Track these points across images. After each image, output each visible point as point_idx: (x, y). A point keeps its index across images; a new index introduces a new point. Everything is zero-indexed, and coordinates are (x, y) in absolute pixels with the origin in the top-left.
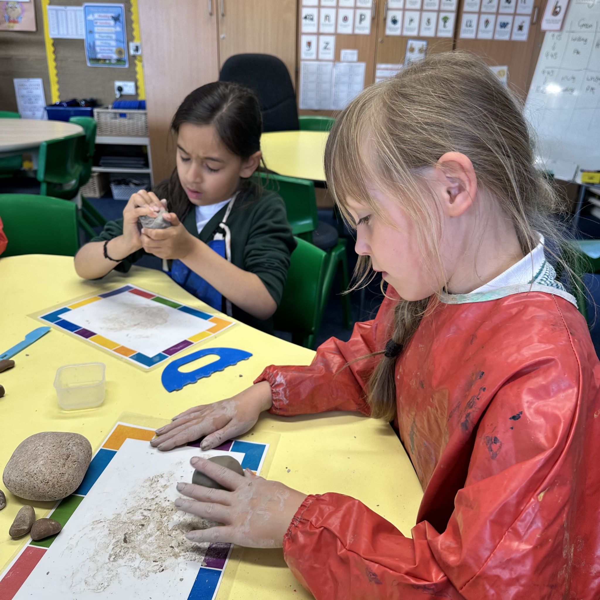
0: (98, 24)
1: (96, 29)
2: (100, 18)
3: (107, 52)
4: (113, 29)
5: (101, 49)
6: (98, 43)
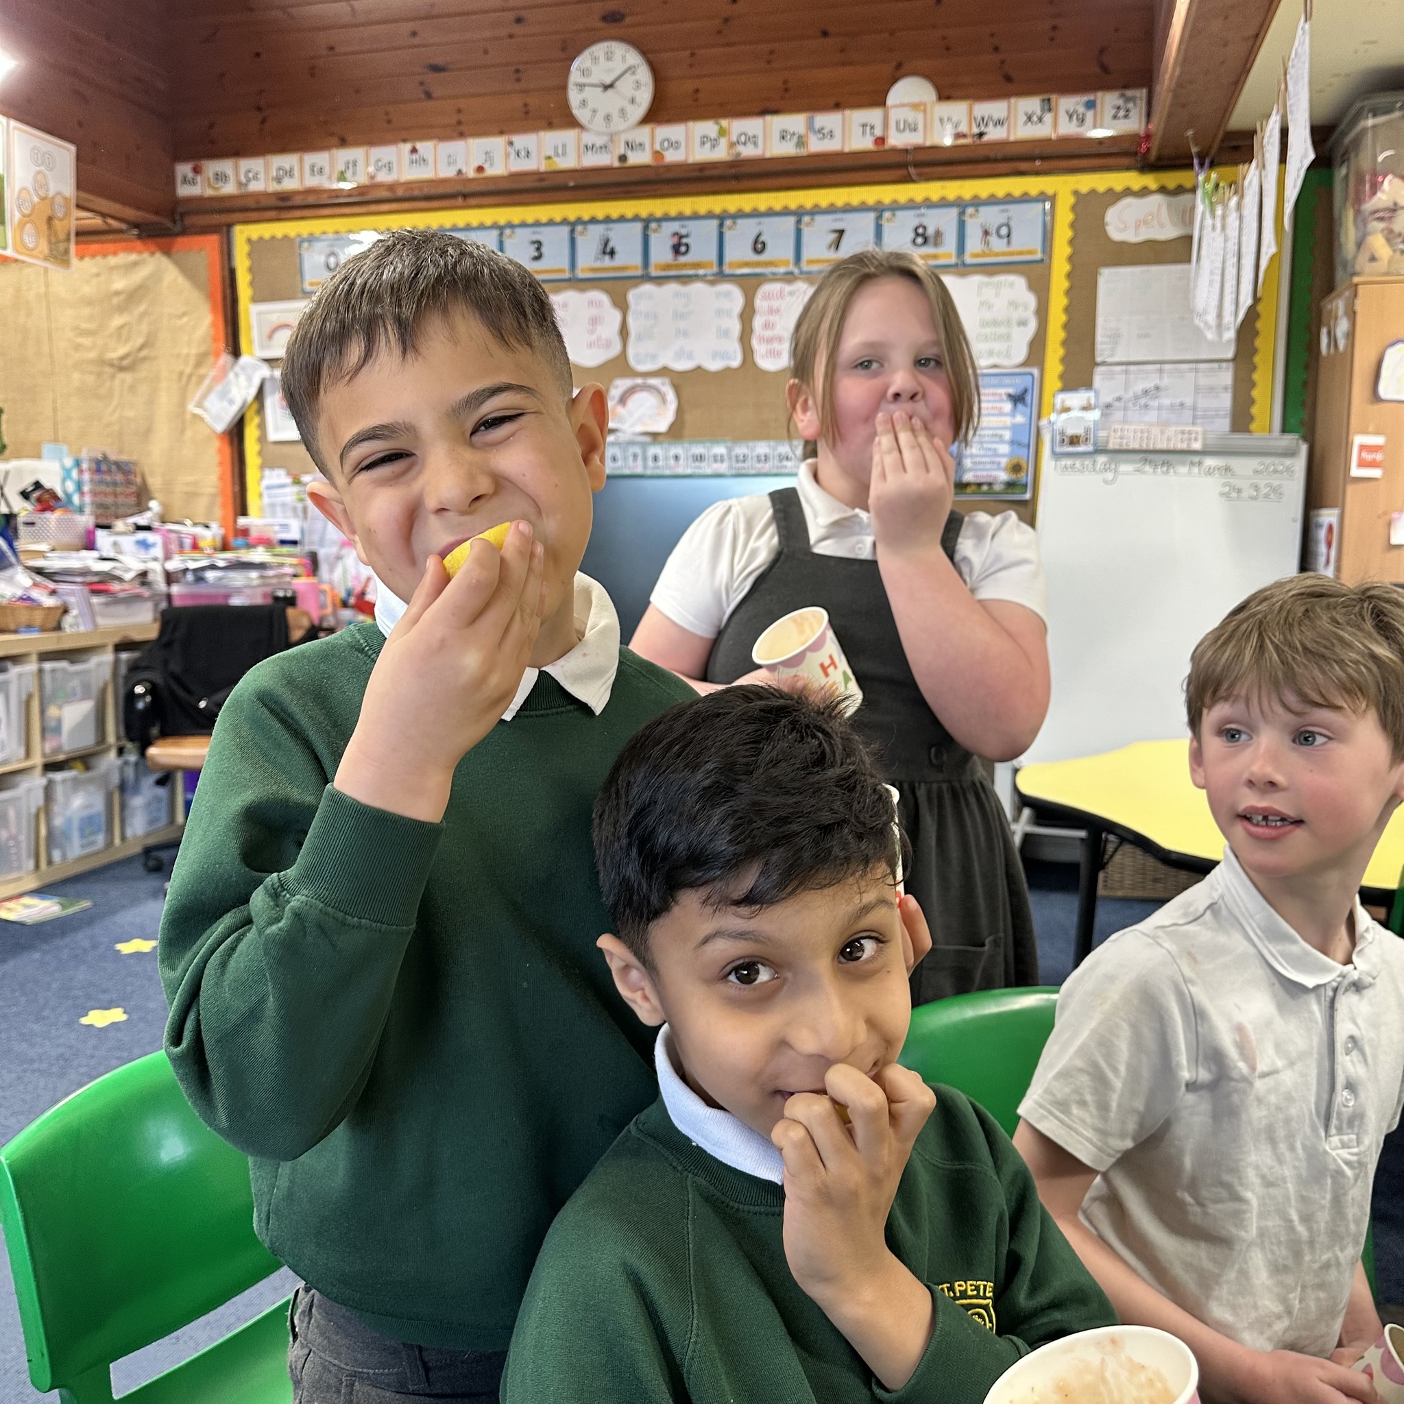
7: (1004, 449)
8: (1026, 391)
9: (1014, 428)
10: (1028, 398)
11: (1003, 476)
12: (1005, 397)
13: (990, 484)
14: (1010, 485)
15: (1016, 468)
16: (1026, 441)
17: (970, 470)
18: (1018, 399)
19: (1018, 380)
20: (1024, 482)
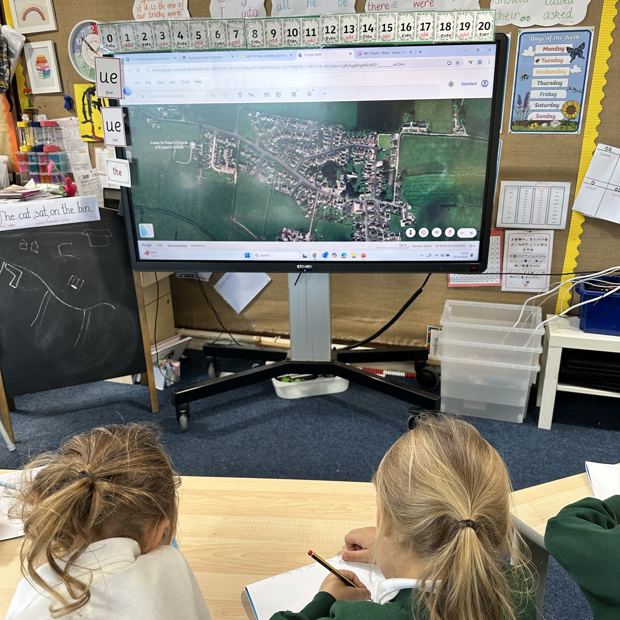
0: (540, 63)
1: (535, 72)
2: (545, 52)
3: (549, 108)
4: (567, 71)
5: (537, 105)
6: (534, 94)
7: (562, 94)
8: (583, 44)
9: (571, 77)
10: (585, 51)
11: (560, 116)
12: (566, 51)
13: (549, 122)
14: (565, 123)
15: (571, 110)
16: (580, 88)
17: (534, 111)
18: (575, 53)
19: (577, 36)
20: (576, 120)
